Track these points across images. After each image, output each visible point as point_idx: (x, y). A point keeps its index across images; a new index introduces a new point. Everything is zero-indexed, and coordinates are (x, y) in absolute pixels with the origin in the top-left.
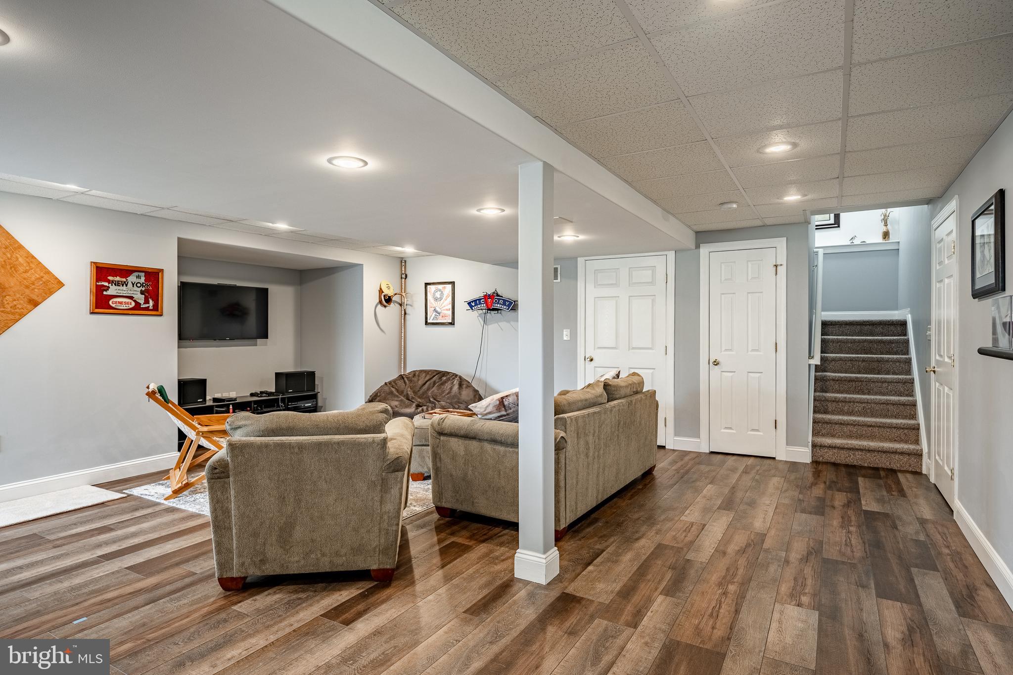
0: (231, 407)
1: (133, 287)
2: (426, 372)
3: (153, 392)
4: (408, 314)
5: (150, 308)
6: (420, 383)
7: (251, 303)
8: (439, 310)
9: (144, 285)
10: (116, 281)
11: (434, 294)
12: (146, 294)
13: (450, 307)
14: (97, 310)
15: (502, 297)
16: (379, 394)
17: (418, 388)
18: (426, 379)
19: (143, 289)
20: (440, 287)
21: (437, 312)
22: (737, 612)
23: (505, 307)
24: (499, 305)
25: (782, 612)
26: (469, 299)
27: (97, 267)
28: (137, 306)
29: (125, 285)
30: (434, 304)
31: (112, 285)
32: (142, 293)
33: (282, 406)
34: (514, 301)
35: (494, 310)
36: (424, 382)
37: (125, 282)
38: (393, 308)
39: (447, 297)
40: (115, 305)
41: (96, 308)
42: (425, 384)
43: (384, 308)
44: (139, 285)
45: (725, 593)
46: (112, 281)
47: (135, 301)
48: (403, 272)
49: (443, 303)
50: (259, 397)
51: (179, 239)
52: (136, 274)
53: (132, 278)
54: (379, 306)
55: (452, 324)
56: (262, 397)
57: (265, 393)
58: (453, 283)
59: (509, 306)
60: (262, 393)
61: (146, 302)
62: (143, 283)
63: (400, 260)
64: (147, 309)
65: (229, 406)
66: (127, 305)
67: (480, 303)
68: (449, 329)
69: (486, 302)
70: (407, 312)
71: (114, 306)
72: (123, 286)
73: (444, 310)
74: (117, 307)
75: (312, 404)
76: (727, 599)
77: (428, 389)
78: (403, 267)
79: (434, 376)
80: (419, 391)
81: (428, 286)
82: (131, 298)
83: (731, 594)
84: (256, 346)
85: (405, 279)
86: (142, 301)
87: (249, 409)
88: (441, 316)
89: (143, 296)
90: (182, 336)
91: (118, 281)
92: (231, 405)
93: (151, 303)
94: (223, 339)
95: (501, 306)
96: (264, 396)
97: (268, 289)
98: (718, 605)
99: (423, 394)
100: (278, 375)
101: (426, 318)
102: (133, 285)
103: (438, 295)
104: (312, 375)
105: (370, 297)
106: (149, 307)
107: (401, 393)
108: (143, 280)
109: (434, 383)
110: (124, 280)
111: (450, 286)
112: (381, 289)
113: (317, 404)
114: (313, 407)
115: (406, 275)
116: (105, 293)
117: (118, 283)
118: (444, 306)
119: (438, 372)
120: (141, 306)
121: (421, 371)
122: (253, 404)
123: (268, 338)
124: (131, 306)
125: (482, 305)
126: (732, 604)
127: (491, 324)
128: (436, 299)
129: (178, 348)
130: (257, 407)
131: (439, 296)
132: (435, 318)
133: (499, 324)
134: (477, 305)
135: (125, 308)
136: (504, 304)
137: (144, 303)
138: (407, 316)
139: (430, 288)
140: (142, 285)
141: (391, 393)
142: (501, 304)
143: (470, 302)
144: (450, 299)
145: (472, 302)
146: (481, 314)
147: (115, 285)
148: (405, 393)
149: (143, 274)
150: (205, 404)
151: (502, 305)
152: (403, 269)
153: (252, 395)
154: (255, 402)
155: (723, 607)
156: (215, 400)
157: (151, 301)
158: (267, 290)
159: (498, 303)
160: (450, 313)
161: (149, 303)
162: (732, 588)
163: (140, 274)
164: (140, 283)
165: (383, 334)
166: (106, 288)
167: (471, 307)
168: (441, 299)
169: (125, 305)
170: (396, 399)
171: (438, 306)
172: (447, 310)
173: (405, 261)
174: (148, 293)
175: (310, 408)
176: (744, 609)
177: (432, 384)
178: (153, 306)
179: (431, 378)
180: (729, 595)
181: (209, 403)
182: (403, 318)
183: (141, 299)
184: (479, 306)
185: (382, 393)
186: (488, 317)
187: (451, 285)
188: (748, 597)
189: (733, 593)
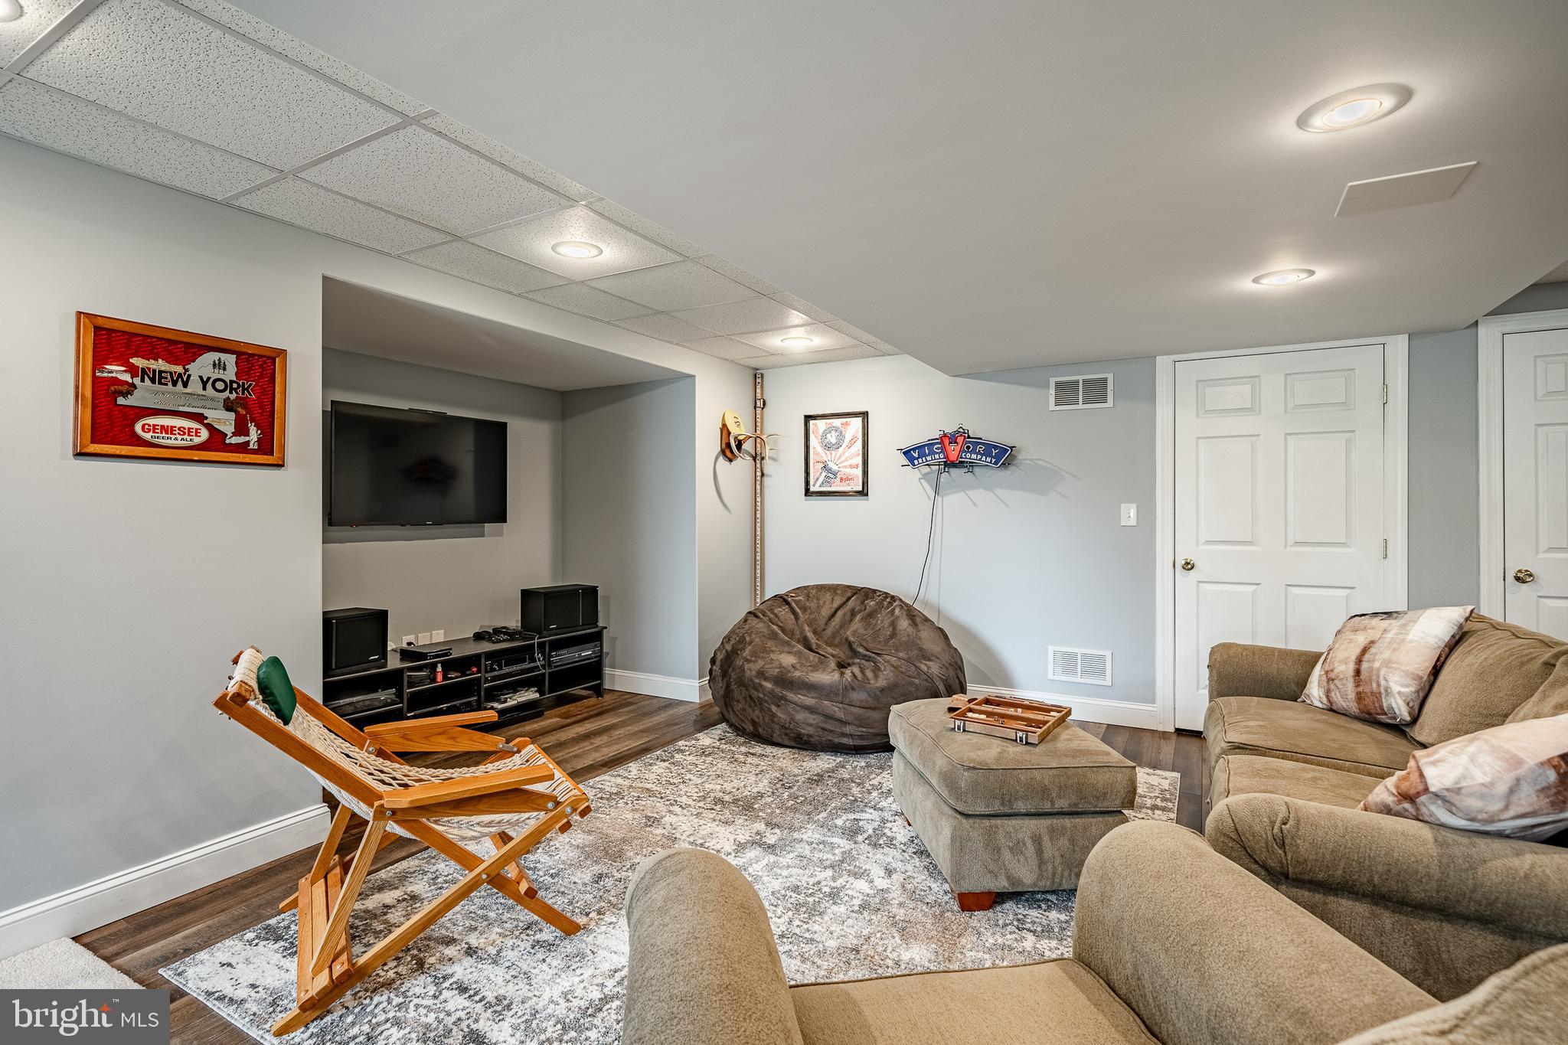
0: (439, 668)
1: (204, 389)
2: (833, 589)
3: (240, 699)
4: (768, 476)
5: (251, 447)
6: (825, 612)
7: (463, 456)
8: (835, 468)
9: (235, 386)
10: (154, 371)
11: (824, 436)
12: (240, 409)
13: (859, 460)
14: (96, 448)
15: (981, 439)
16: (748, 639)
17: (822, 622)
18: (836, 604)
19: (233, 396)
20: (837, 422)
21: (829, 470)
23: (989, 459)
24: (974, 456)
26: (906, 444)
27: (97, 329)
28: (217, 440)
29: (180, 383)
30: (823, 455)
31: (143, 381)
32: (228, 406)
33: (539, 659)
34: (1011, 448)
35: (960, 464)
36: (833, 610)
37: (180, 375)
38: (743, 464)
39: (853, 441)
40: (151, 434)
41: (92, 442)
42: (833, 615)
43: (728, 463)
44: (220, 385)
46: (143, 369)
47: (209, 427)
48: (759, 395)
49: (844, 453)
50: (494, 642)
51: (325, 278)
52: (214, 356)
53: (202, 367)
54: (721, 458)
55: (863, 493)
56: (499, 641)
57: (505, 633)
58: (864, 415)
59: (998, 458)
60: (497, 631)
61: (241, 429)
62: (232, 382)
63: (751, 373)
64: (243, 448)
65: (436, 667)
66: (185, 437)
67: (932, 453)
68: (858, 503)
69: (943, 450)
70: (765, 472)
71: (148, 436)
72: (175, 384)
73: (845, 467)
74: (156, 441)
75: (594, 652)
77: (843, 626)
78: (758, 386)
79: (849, 598)
80: (824, 630)
81: (812, 422)
82: (199, 418)
84: (483, 536)
85: (763, 409)
86: (228, 428)
87: (475, 669)
88: (838, 479)
89: (232, 416)
90: (332, 517)
91: (161, 372)
92: (439, 665)
93: (254, 434)
94: (420, 523)
95: (979, 457)
96: (504, 641)
97: (506, 423)
99: (835, 634)
100: (526, 595)
101: (807, 483)
102: (204, 384)
103: (832, 438)
104: (592, 592)
105: (706, 443)
106: (248, 442)
107: (791, 634)
108: (230, 374)
109: (853, 613)
110: (179, 369)
111: (857, 422)
112: (724, 425)
113: (601, 650)
114: (595, 657)
115: (764, 404)
116: (121, 401)
117: (161, 377)
118: (846, 460)
119: (856, 591)
120: (227, 441)
121: (821, 588)
122: (483, 660)
123: (505, 521)
124: (197, 440)
125: (937, 456)
127: (948, 494)
128: (828, 447)
129: (324, 542)
130: (492, 665)
131: (834, 441)
132: (827, 481)
133: (969, 493)
134: (925, 455)
135: (179, 443)
136: (987, 453)
137: (234, 434)
138: (765, 479)
139: (815, 425)
140: (228, 387)
141: (774, 636)
142: (979, 453)
143: (910, 450)
144: (859, 444)
145: (914, 450)
146: (928, 473)
147: (153, 381)
148: (798, 635)
149: (230, 360)
150: (385, 665)
151: (982, 455)
152: (758, 391)
153: (479, 637)
154: (489, 655)
156: (405, 654)
157: (252, 429)
158: (504, 426)
159: (974, 452)
160: (859, 472)
161: (247, 434)
163: (224, 357)
164: (224, 382)
165: (728, 513)
166: (124, 388)
167: (911, 460)
168: (838, 445)
169: (180, 437)
170: (786, 649)
171: (833, 459)
172: (852, 467)
173: (762, 375)
174: (245, 407)
175: (589, 659)
177: (849, 614)
178: (259, 440)
179: (844, 603)
181: (394, 663)
182: (758, 483)
183: (226, 422)
184: (929, 458)
185: (753, 636)
186: (942, 480)
187: (861, 418)
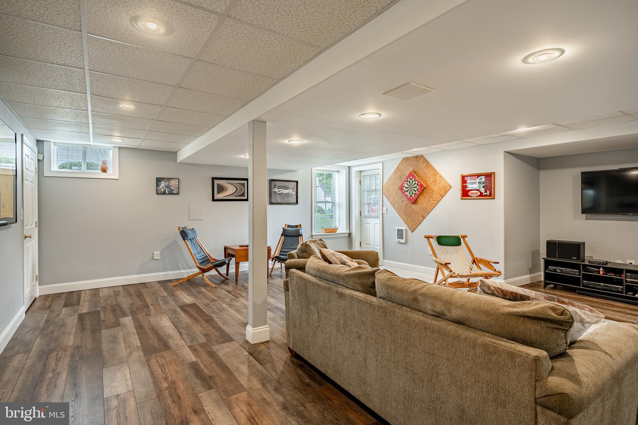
5: (488, 195)
14: (463, 198)
19: (484, 185)
22: (152, 373)
25: (127, 386)
27: (462, 177)
28: (481, 195)
29: (475, 184)
31: (469, 185)
32: (483, 187)
37: (475, 182)
41: (463, 196)
44: (482, 183)
45: (166, 379)
46: (470, 182)
47: (480, 192)
51: (504, 151)
52: (480, 177)
53: (478, 180)
61: (486, 192)
64: (486, 195)
66: (476, 194)
71: (470, 195)
74: (471, 196)
76: (162, 377)
82: (478, 190)
83: (162, 381)
86: (483, 192)
91: (472, 182)
93: (488, 192)
98: (164, 371)
102: (479, 183)
108: (483, 180)
110: (475, 181)
116: (466, 189)
120: (483, 194)
124: (478, 195)
126: (157, 376)
135: (475, 196)
140: (483, 183)
149: (484, 177)
155: (161, 372)
157: (488, 191)
162: (165, 385)
163: (482, 177)
164: (482, 182)
166: (467, 186)
174: (486, 187)
176: (149, 376)
180: (163, 379)
183: (483, 190)
188: (152, 385)
189: (162, 382)
